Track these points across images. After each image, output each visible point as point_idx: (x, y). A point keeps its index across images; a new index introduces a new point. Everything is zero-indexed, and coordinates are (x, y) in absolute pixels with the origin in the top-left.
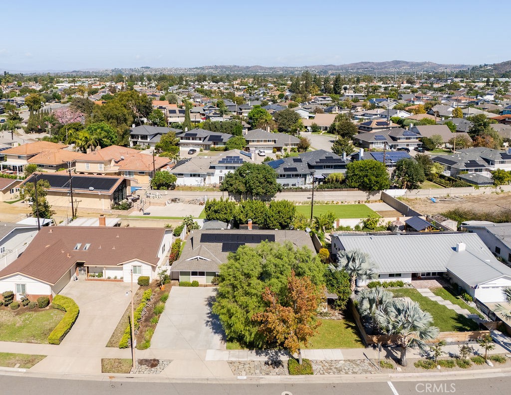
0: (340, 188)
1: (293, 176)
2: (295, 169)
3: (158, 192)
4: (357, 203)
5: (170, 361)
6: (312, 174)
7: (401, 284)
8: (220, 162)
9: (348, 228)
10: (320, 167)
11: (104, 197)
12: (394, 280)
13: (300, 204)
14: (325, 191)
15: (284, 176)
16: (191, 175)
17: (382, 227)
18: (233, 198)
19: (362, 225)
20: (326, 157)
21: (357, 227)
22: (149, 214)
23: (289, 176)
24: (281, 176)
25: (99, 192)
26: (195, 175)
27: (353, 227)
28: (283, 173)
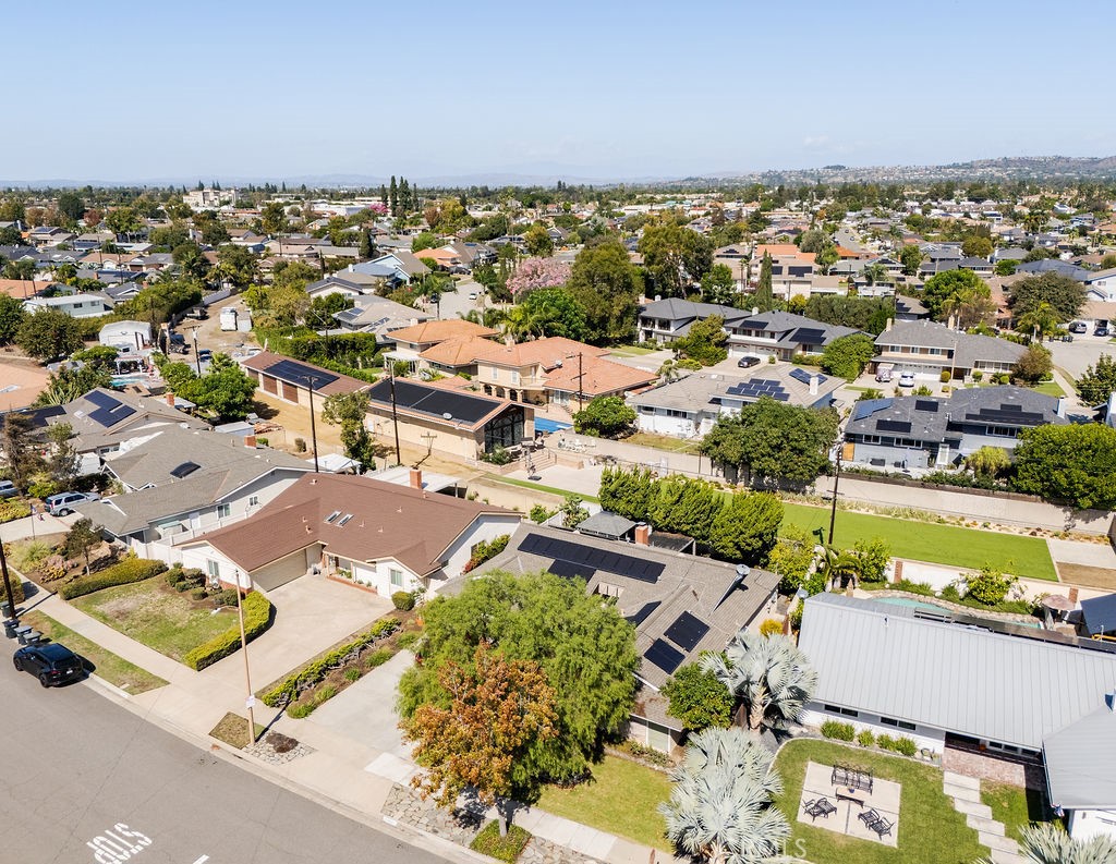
0: (986, 488)
1: (898, 441)
2: (906, 427)
3: (579, 441)
4: (1027, 534)
5: (312, 750)
6: (954, 444)
7: (907, 749)
8: (731, 391)
9: (923, 590)
10: (979, 430)
11: (461, 433)
12: (895, 734)
13: (872, 512)
14: (942, 489)
15: (876, 439)
16: (669, 412)
17: (1022, 604)
18: (721, 473)
19: (962, 589)
20: (1002, 406)
21: (949, 592)
22: (539, 479)
23: (887, 442)
24: (868, 438)
25: (456, 425)
26: (676, 414)
27: (938, 586)
28: (873, 432)
